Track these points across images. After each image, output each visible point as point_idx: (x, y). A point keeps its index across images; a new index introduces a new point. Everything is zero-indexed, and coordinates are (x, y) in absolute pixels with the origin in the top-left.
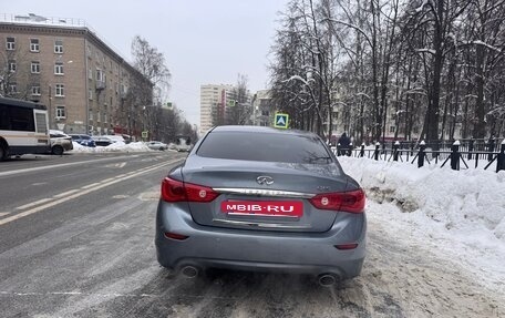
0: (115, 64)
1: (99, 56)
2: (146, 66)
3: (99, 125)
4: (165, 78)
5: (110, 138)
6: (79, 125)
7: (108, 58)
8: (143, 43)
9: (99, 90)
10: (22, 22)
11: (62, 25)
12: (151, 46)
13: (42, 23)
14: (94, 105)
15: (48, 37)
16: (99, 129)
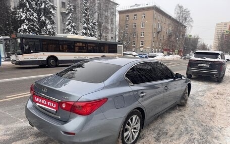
0: (167, 19)
1: (160, 17)
2: (181, 18)
3: (157, 48)
4: (190, 23)
5: (157, 54)
6: (148, 49)
7: (164, 17)
8: (181, 7)
9: (158, 32)
10: (132, 8)
11: (146, 6)
12: (184, 8)
13: (139, 7)
14: (156, 39)
15: (140, 13)
16: (156, 50)
